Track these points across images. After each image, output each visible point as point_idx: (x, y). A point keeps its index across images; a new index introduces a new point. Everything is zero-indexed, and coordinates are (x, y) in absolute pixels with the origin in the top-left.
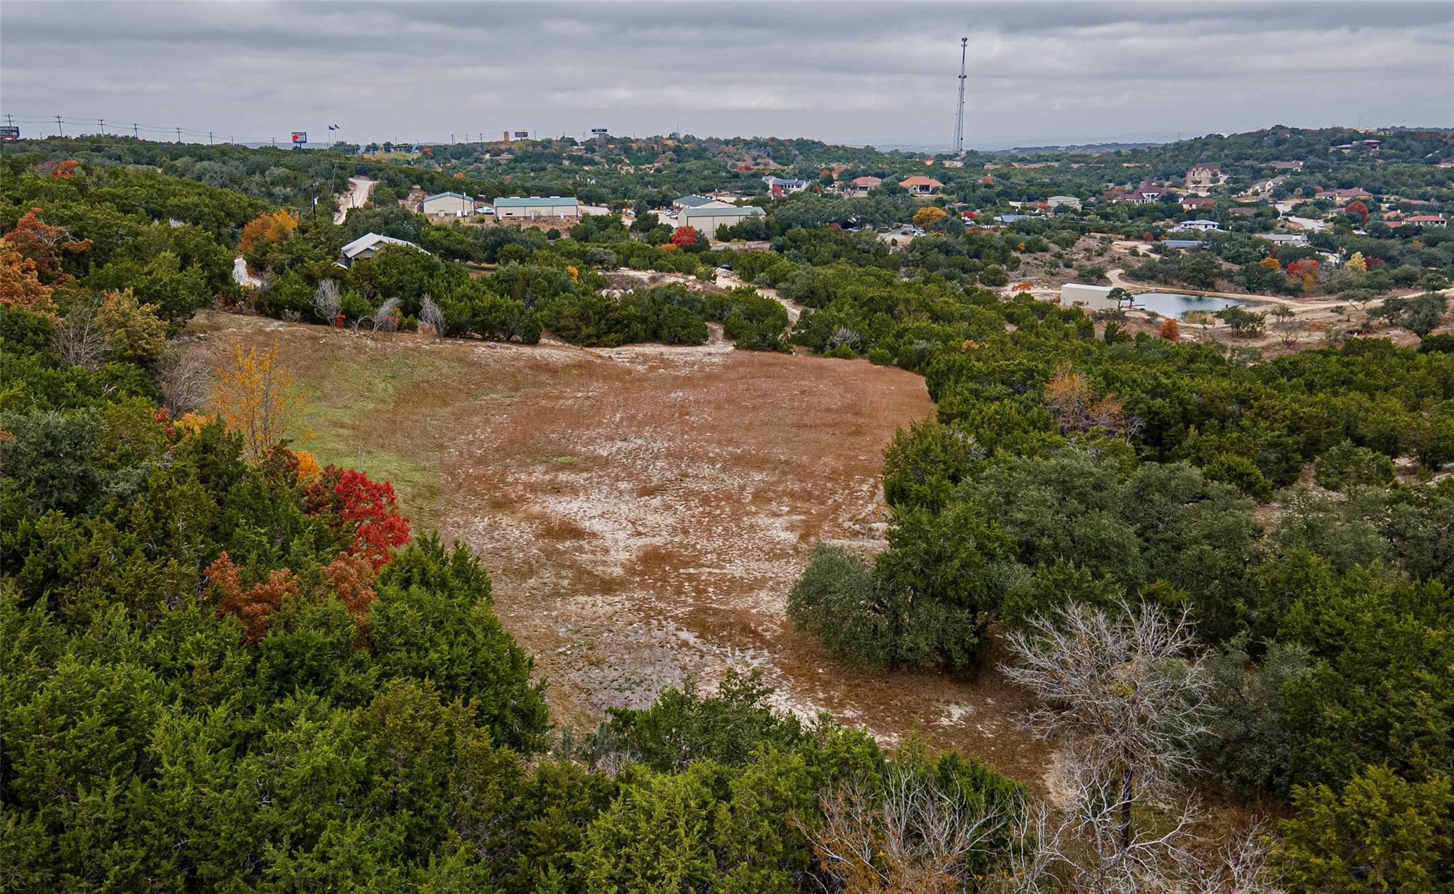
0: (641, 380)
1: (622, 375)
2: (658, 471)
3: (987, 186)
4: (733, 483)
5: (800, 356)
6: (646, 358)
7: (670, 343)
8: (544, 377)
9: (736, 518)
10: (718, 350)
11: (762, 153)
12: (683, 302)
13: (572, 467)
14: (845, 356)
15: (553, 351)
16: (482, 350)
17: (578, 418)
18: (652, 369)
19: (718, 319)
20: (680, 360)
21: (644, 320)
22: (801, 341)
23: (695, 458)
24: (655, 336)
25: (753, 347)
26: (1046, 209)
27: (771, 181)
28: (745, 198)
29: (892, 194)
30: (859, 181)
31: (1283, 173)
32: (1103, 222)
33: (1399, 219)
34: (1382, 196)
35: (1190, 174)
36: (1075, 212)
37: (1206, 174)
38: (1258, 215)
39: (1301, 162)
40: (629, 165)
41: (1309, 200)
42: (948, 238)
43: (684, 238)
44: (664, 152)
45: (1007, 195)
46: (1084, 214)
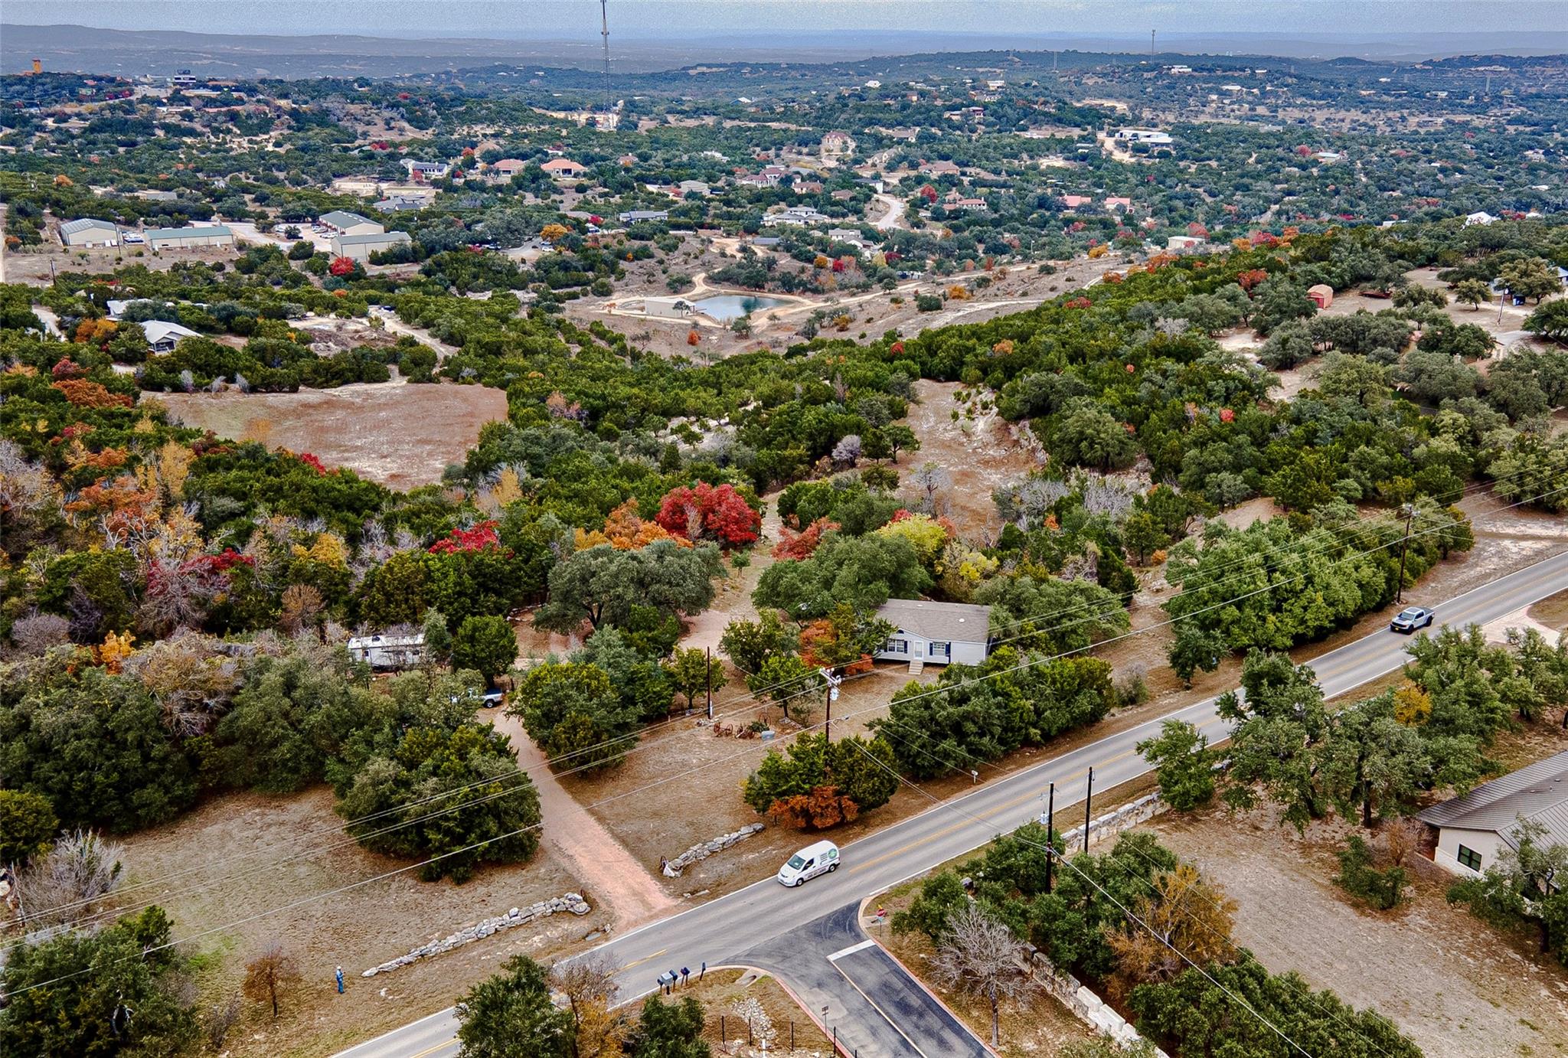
0: (361, 408)
1: (349, 406)
2: (385, 449)
3: (627, 170)
4: (418, 450)
5: (446, 385)
6: (358, 394)
7: (369, 382)
8: (311, 411)
9: (421, 462)
10: (397, 383)
11: (394, 114)
12: (373, 358)
13: (346, 451)
14: (470, 383)
15: (308, 395)
16: (272, 398)
17: (341, 429)
18: (365, 400)
19: (395, 362)
20: (378, 393)
21: (351, 370)
22: (444, 374)
23: (400, 442)
24: (359, 378)
25: (418, 381)
26: (678, 194)
27: (410, 164)
28: (384, 186)
29: (534, 179)
30: (501, 165)
31: (899, 143)
32: (725, 208)
33: (955, 201)
34: (968, 170)
35: (824, 141)
36: (702, 198)
37: (838, 142)
38: (852, 199)
39: (918, 129)
40: (240, 136)
41: (913, 173)
42: (569, 253)
43: (343, 267)
44: (279, 117)
45: (644, 179)
46: (709, 200)
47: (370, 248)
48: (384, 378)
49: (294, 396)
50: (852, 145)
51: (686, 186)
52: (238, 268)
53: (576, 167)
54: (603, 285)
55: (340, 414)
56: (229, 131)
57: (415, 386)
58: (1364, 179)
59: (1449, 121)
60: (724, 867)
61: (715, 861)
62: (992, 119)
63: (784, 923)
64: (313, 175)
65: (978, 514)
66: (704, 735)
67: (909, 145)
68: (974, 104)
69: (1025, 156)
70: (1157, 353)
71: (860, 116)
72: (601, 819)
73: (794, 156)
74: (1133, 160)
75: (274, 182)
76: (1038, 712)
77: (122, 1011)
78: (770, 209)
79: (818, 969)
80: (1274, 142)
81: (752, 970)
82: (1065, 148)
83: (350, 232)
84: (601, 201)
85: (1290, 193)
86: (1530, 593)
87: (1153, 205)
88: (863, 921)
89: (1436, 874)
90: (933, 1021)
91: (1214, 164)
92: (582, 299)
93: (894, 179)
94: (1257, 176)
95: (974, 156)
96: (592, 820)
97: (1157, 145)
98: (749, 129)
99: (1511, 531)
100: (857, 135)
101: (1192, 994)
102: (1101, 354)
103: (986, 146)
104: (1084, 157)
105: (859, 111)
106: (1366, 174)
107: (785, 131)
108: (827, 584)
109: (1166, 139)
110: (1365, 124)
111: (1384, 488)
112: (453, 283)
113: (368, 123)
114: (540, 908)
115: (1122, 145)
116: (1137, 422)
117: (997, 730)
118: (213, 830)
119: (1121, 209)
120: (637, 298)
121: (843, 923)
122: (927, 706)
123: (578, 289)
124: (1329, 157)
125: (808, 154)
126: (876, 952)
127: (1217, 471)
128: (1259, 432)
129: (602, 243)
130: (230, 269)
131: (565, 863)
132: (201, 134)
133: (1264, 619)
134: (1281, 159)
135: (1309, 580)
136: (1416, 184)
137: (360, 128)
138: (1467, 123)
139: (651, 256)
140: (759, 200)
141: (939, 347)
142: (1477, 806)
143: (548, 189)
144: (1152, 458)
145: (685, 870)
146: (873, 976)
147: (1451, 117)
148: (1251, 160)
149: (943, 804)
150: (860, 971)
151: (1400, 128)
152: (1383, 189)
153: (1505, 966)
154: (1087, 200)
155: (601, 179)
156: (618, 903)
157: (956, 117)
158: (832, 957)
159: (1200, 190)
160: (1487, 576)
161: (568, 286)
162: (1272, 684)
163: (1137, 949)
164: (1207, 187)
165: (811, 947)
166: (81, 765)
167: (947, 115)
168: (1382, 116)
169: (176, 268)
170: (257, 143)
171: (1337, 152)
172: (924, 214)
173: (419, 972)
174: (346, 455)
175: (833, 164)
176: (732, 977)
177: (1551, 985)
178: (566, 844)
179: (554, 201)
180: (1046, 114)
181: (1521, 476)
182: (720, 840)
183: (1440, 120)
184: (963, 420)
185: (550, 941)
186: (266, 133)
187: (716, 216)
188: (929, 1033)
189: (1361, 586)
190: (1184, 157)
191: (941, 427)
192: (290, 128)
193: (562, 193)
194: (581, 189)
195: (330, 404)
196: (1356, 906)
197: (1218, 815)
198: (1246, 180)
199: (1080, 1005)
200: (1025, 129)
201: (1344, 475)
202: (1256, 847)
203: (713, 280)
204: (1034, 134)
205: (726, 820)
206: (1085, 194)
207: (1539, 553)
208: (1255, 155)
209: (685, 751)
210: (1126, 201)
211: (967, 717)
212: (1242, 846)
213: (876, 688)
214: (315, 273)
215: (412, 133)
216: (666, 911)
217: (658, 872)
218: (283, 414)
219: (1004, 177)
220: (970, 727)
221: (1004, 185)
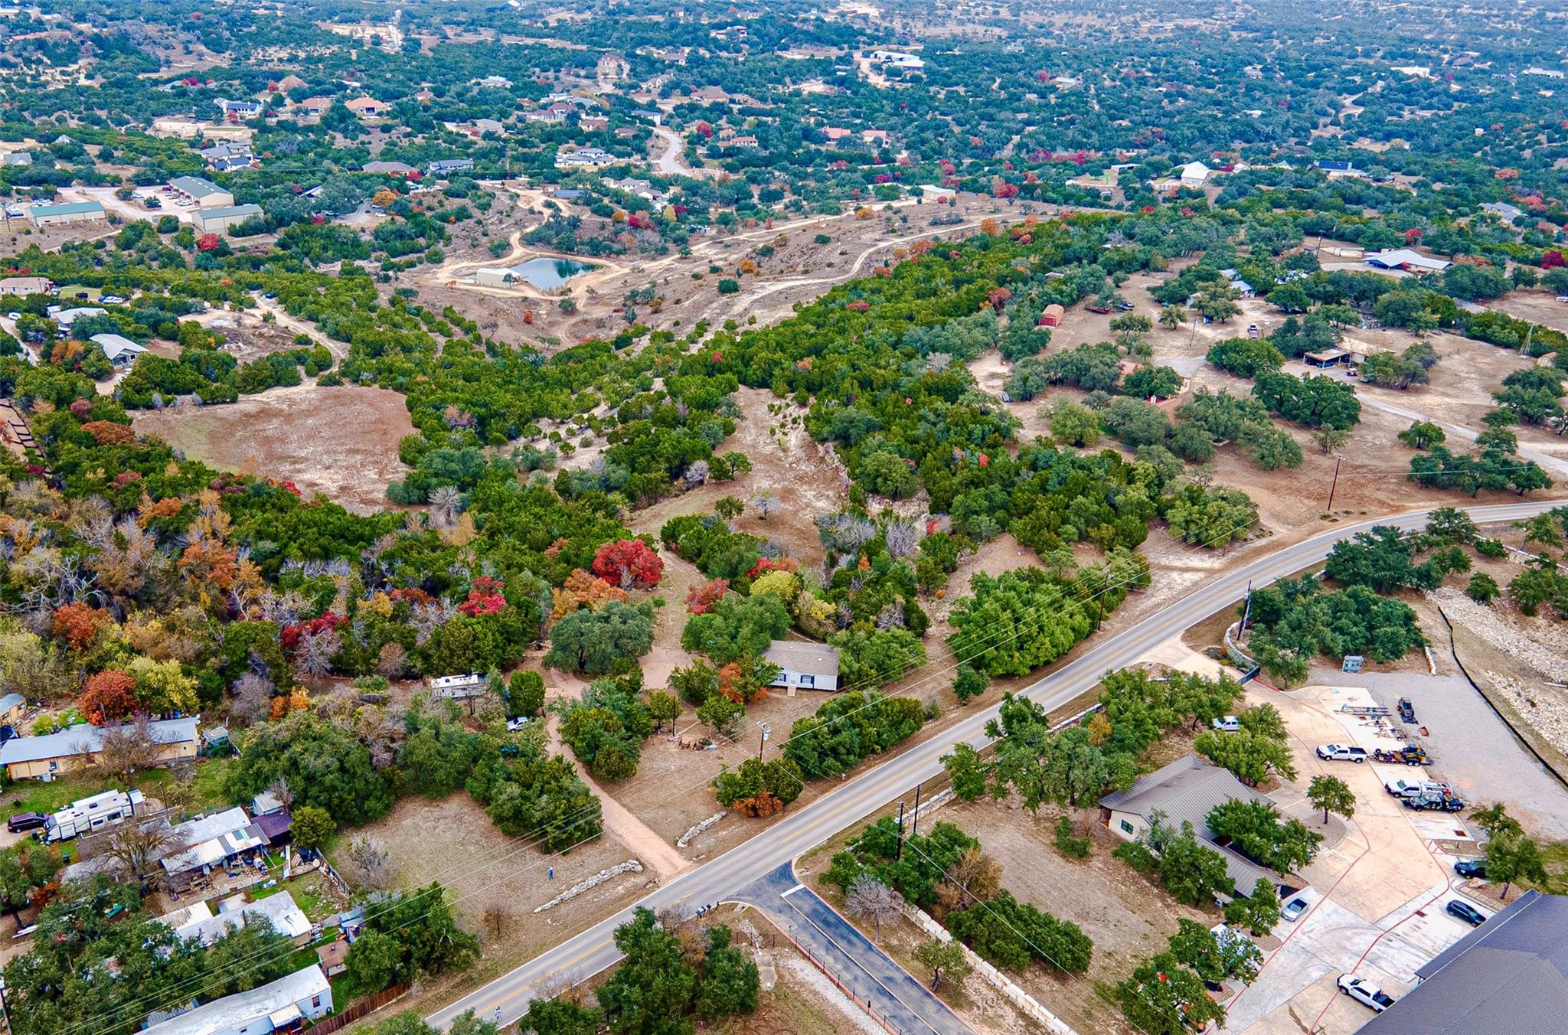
0: (290, 415)
1: (278, 412)
2: (325, 460)
3: (426, 107)
4: (352, 461)
5: (348, 387)
8: (253, 421)
9: (358, 472)
10: (309, 386)
12: (282, 360)
13: (295, 462)
14: (369, 385)
15: (246, 403)
16: (220, 410)
17: (283, 439)
18: (289, 406)
19: (299, 362)
20: (298, 398)
22: (343, 374)
23: (335, 452)
25: (325, 384)
26: (475, 134)
27: (224, 103)
28: (202, 125)
29: (341, 119)
30: (308, 103)
31: (671, 66)
32: (521, 150)
33: (729, 138)
34: (737, 97)
35: (600, 63)
36: (498, 139)
37: (613, 64)
38: (635, 137)
39: (687, 50)
40: (51, 67)
41: (686, 101)
42: (400, 220)
43: (209, 243)
44: (83, 43)
45: (442, 118)
46: (505, 141)
47: (229, 221)
48: (295, 381)
49: (235, 406)
50: (627, 67)
51: (483, 125)
52: (118, 246)
53: (379, 106)
54: (436, 254)
55: (275, 422)
56: (40, 62)
57: (323, 389)
58: (1097, 107)
59: (1179, 28)
60: (710, 841)
61: (704, 837)
62: (756, 39)
63: (753, 875)
64: (135, 116)
65: (803, 532)
66: (673, 748)
67: (680, 69)
68: (737, 22)
69: (787, 80)
70: (930, 390)
71: (632, 35)
72: (630, 810)
73: (572, 79)
74: (888, 84)
75: (97, 121)
76: (879, 735)
77: (446, 938)
78: (561, 148)
79: (777, 902)
80: (1016, 65)
81: (741, 904)
82: (824, 70)
83: (205, 201)
84: (405, 142)
85: (1029, 123)
86: (1184, 622)
87: (906, 136)
88: (795, 873)
89: (1108, 833)
90: (843, 930)
91: (961, 89)
92: (419, 267)
93: (668, 106)
94: (1000, 105)
95: (741, 81)
96: (624, 811)
97: (909, 68)
98: (527, 47)
99: (1178, 564)
100: (631, 56)
101: (979, 916)
102: (885, 386)
103: (752, 71)
104: (841, 82)
105: (630, 29)
106: (1099, 102)
107: (562, 50)
108: (733, 637)
109: (916, 62)
110: (1100, 30)
111: (1093, 532)
112: (307, 254)
113: (167, 48)
114: (617, 869)
115: (877, 68)
116: (919, 458)
117: (857, 751)
118: (408, 822)
119: (878, 142)
120: (465, 264)
121: (784, 874)
122: (815, 736)
123: (413, 257)
124: (1066, 82)
125: (586, 77)
126: (805, 891)
127: (977, 513)
128: (1006, 476)
129: (425, 204)
130: (111, 246)
131: (618, 839)
132: (14, 66)
133: (1012, 656)
134: (1022, 85)
135: (1041, 629)
136: (1143, 112)
137: (161, 54)
138: (1195, 28)
139: (470, 217)
140: (550, 140)
141: (751, 359)
142: (1134, 794)
143: (356, 129)
144: (930, 492)
145: (690, 843)
146: (807, 905)
147: (1179, 22)
148: (995, 86)
149: (827, 795)
150: (800, 903)
151: (1133, 34)
152: (1113, 118)
153: (1142, 890)
154: (847, 132)
155: (404, 119)
156: (657, 865)
157: (721, 36)
158: (783, 895)
159: (949, 118)
160: (1159, 605)
161: (405, 254)
162: (1019, 722)
163: (949, 893)
164: (956, 116)
165: (771, 889)
166: (334, 788)
167: (713, 34)
168: (1117, 21)
169: (66, 248)
170: (69, 74)
171: (1073, 76)
172: (701, 151)
173: (563, 910)
174: (297, 466)
175: (608, 89)
176: (733, 907)
177: (1163, 900)
178: (615, 827)
179: (363, 143)
180: (806, 32)
181: (1187, 522)
182: (704, 823)
183: (1170, 26)
184: (779, 435)
185: (627, 889)
186: (76, 62)
187: (515, 159)
188: (843, 937)
189: (1073, 629)
190: (932, 83)
191: (762, 439)
192: (96, 55)
193: (369, 133)
194: (386, 129)
195: (265, 413)
196: (1063, 856)
197: (987, 799)
198: (991, 110)
199: (918, 919)
200: (786, 48)
201: (1065, 521)
202: (1009, 820)
203: (529, 241)
204: (794, 55)
205: (702, 810)
206: (847, 126)
207: (1195, 584)
208: (998, 81)
209: (665, 760)
210: (882, 134)
211: (840, 743)
212: (1000, 820)
213: (769, 707)
214: (185, 248)
215: (212, 60)
216: (685, 869)
217: (674, 844)
218: (231, 426)
219: (770, 106)
220: (842, 750)
221: (770, 113)
